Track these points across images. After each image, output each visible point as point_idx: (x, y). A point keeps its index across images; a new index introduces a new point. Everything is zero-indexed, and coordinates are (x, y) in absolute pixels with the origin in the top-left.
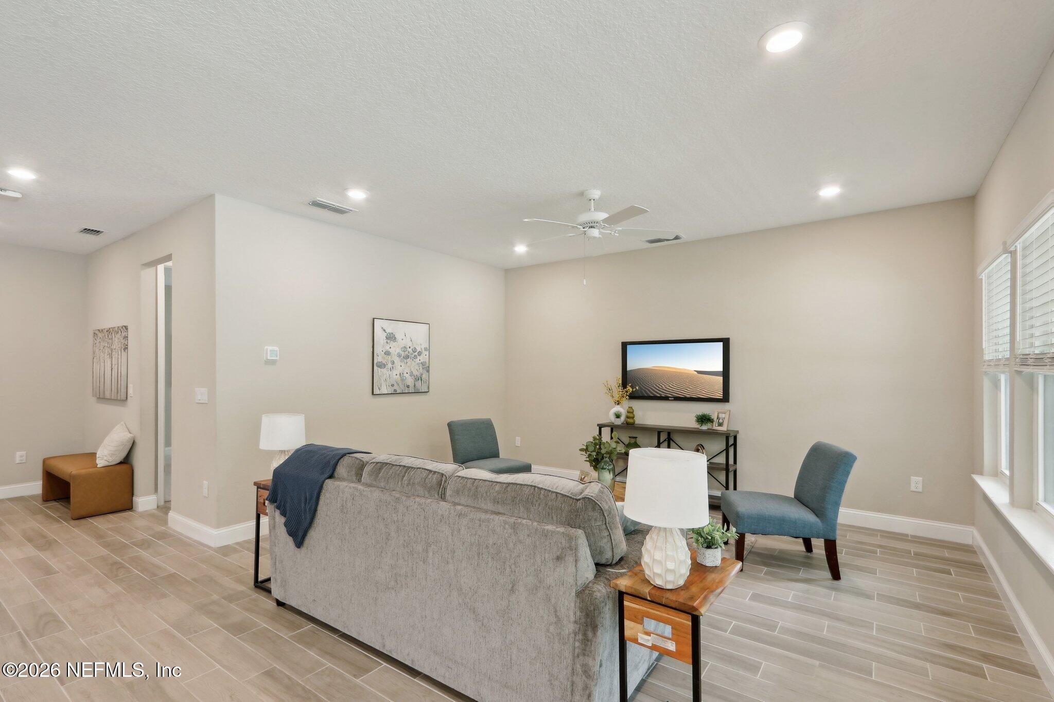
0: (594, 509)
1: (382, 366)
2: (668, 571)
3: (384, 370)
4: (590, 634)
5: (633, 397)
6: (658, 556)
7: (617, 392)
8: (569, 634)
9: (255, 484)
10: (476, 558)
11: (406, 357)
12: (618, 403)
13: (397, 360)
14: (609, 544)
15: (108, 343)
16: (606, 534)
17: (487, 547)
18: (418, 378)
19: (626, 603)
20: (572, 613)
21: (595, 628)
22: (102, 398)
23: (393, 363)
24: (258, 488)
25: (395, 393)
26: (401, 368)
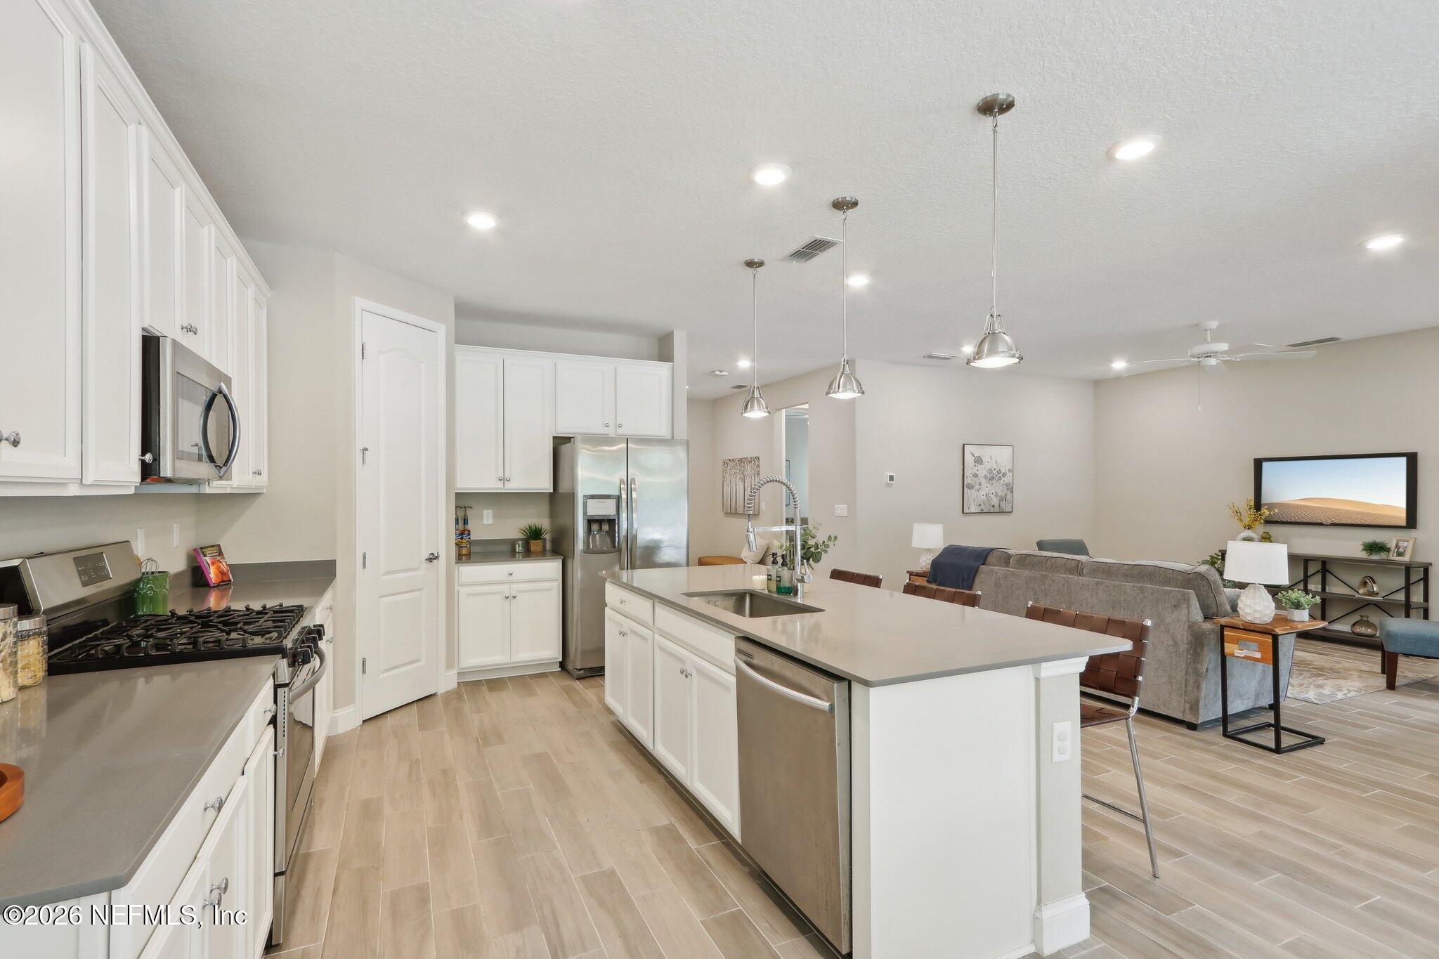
0: (1202, 580)
1: (971, 487)
2: (1255, 611)
3: (973, 491)
4: (1199, 650)
5: (1268, 522)
6: (1248, 602)
7: (1248, 515)
8: (1183, 651)
9: (908, 572)
10: (1111, 609)
11: (993, 477)
12: (1249, 528)
13: (983, 481)
14: (1215, 603)
15: (740, 470)
16: (1212, 595)
17: (1119, 603)
18: (1003, 499)
19: (1225, 633)
20: (1185, 639)
21: (1202, 646)
22: (732, 513)
23: (980, 484)
24: (910, 575)
25: (982, 512)
26: (987, 489)
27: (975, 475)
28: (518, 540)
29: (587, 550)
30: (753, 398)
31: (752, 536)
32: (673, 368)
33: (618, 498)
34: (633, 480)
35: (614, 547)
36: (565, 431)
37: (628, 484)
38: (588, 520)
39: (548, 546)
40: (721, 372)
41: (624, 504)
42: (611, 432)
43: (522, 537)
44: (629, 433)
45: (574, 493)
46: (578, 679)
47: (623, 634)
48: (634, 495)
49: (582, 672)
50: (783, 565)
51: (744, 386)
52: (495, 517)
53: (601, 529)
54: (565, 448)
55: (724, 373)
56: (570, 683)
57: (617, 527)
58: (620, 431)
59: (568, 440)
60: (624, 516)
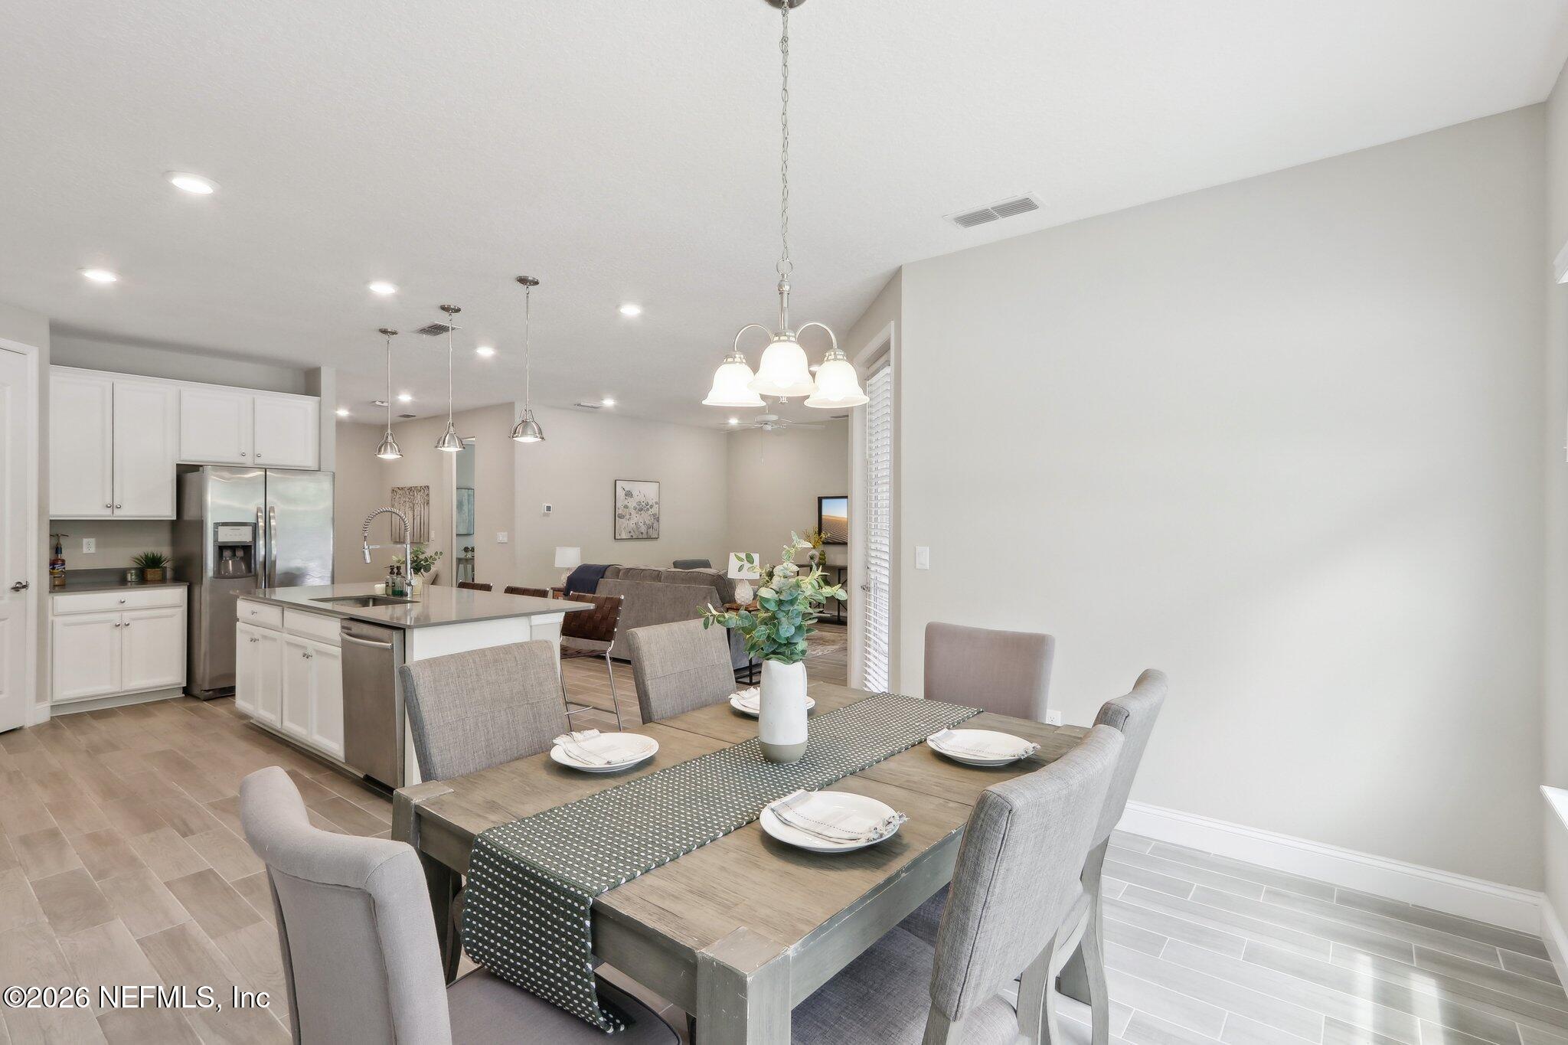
1: (621, 517)
2: (742, 597)
3: (624, 520)
5: (826, 543)
6: (739, 591)
7: (813, 538)
11: (641, 508)
12: (814, 547)
13: (633, 512)
15: (409, 499)
18: (650, 527)
23: (631, 514)
24: (554, 590)
25: (631, 539)
26: (636, 518)
27: (626, 507)
28: (132, 569)
29: (219, 574)
30: (386, 442)
31: (367, 552)
32: (320, 402)
33: (255, 526)
34: (272, 509)
35: (250, 571)
36: (193, 459)
37: (266, 512)
38: (219, 547)
39: (169, 574)
40: (382, 403)
41: (261, 532)
42: (248, 461)
43: (135, 565)
44: (267, 462)
45: (203, 521)
46: (205, 701)
47: (253, 640)
48: (273, 523)
49: (211, 692)
50: (397, 574)
51: (412, 416)
52: (98, 546)
53: (234, 555)
54: (191, 477)
55: (385, 404)
56: (196, 704)
57: (253, 551)
58: (258, 461)
59: (195, 468)
60: (261, 543)
